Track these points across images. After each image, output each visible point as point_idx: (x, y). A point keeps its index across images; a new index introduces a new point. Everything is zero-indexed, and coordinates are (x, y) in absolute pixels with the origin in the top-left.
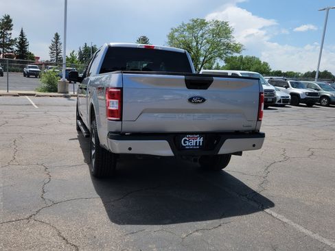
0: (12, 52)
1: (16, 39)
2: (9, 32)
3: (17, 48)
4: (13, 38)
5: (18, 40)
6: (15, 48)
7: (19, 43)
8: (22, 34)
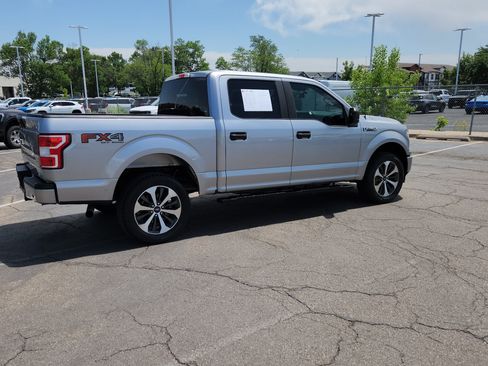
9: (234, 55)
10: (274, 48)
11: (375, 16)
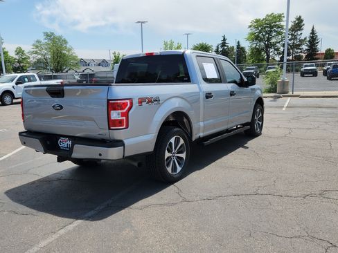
0: (301, 52)
1: (305, 38)
2: (299, 33)
3: (307, 47)
4: (303, 38)
5: (308, 39)
6: (304, 47)
7: (309, 41)
8: (313, 32)
9: (34, 45)
10: (65, 42)
11: (142, 23)
